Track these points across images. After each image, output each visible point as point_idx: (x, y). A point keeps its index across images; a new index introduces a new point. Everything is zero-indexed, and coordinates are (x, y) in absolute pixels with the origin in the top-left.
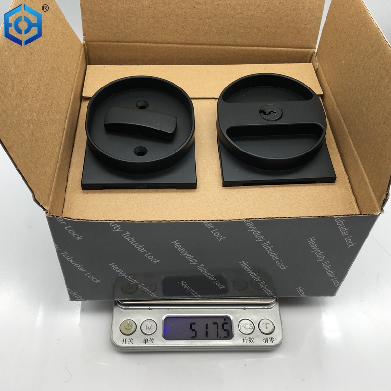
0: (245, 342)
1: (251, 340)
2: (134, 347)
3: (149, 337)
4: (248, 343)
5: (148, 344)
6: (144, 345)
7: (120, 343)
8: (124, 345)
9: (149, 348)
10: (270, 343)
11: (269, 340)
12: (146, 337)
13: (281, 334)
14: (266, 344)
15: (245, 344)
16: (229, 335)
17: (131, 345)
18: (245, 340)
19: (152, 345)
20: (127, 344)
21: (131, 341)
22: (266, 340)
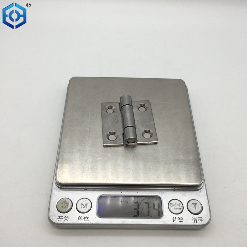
0: (175, 221)
1: (180, 219)
2: (68, 224)
3: (83, 215)
4: (178, 223)
5: (82, 222)
6: (79, 222)
7: (55, 220)
8: (59, 222)
9: (83, 226)
10: (198, 223)
11: (198, 220)
12: (81, 215)
13: (209, 215)
14: (195, 223)
15: (174, 223)
16: (160, 215)
17: (66, 222)
18: (175, 220)
19: (86, 222)
20: (63, 221)
21: (66, 218)
22: (195, 220)
